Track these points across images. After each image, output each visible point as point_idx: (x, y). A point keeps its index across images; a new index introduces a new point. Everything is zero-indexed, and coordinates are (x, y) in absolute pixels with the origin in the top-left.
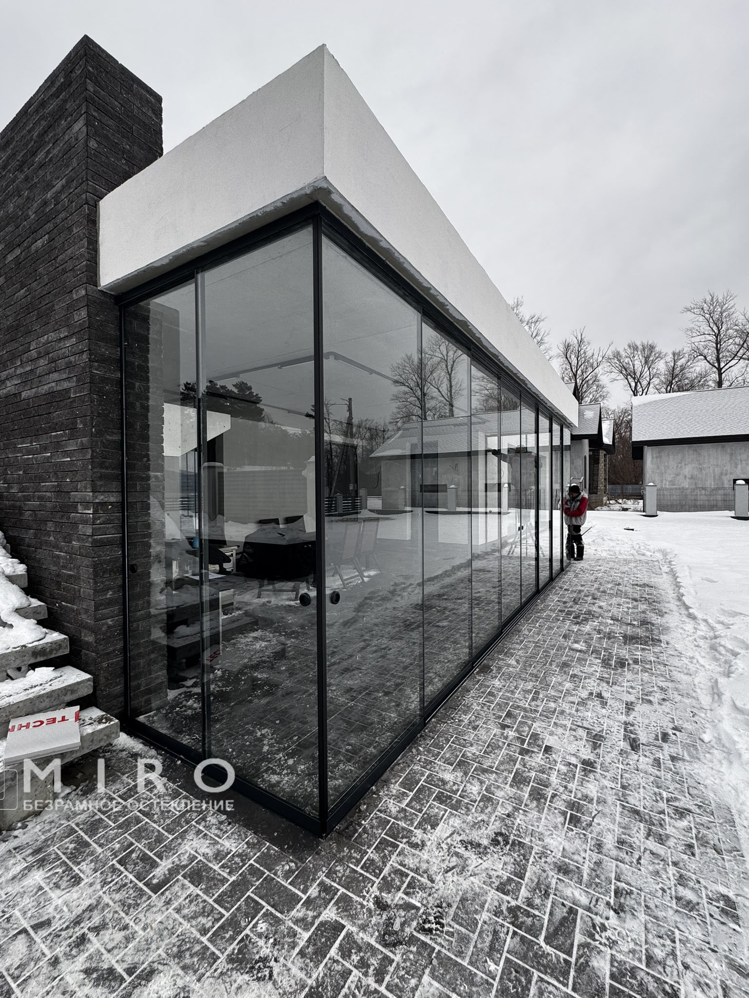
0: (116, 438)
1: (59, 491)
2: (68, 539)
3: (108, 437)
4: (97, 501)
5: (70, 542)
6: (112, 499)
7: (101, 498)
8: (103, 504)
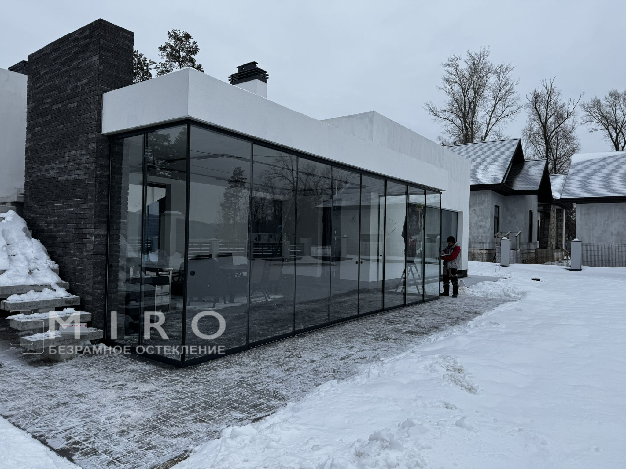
0: (106, 203)
1: (77, 228)
2: (81, 251)
3: (102, 203)
4: (96, 233)
5: (82, 253)
6: (103, 233)
7: (98, 232)
8: (99, 235)
